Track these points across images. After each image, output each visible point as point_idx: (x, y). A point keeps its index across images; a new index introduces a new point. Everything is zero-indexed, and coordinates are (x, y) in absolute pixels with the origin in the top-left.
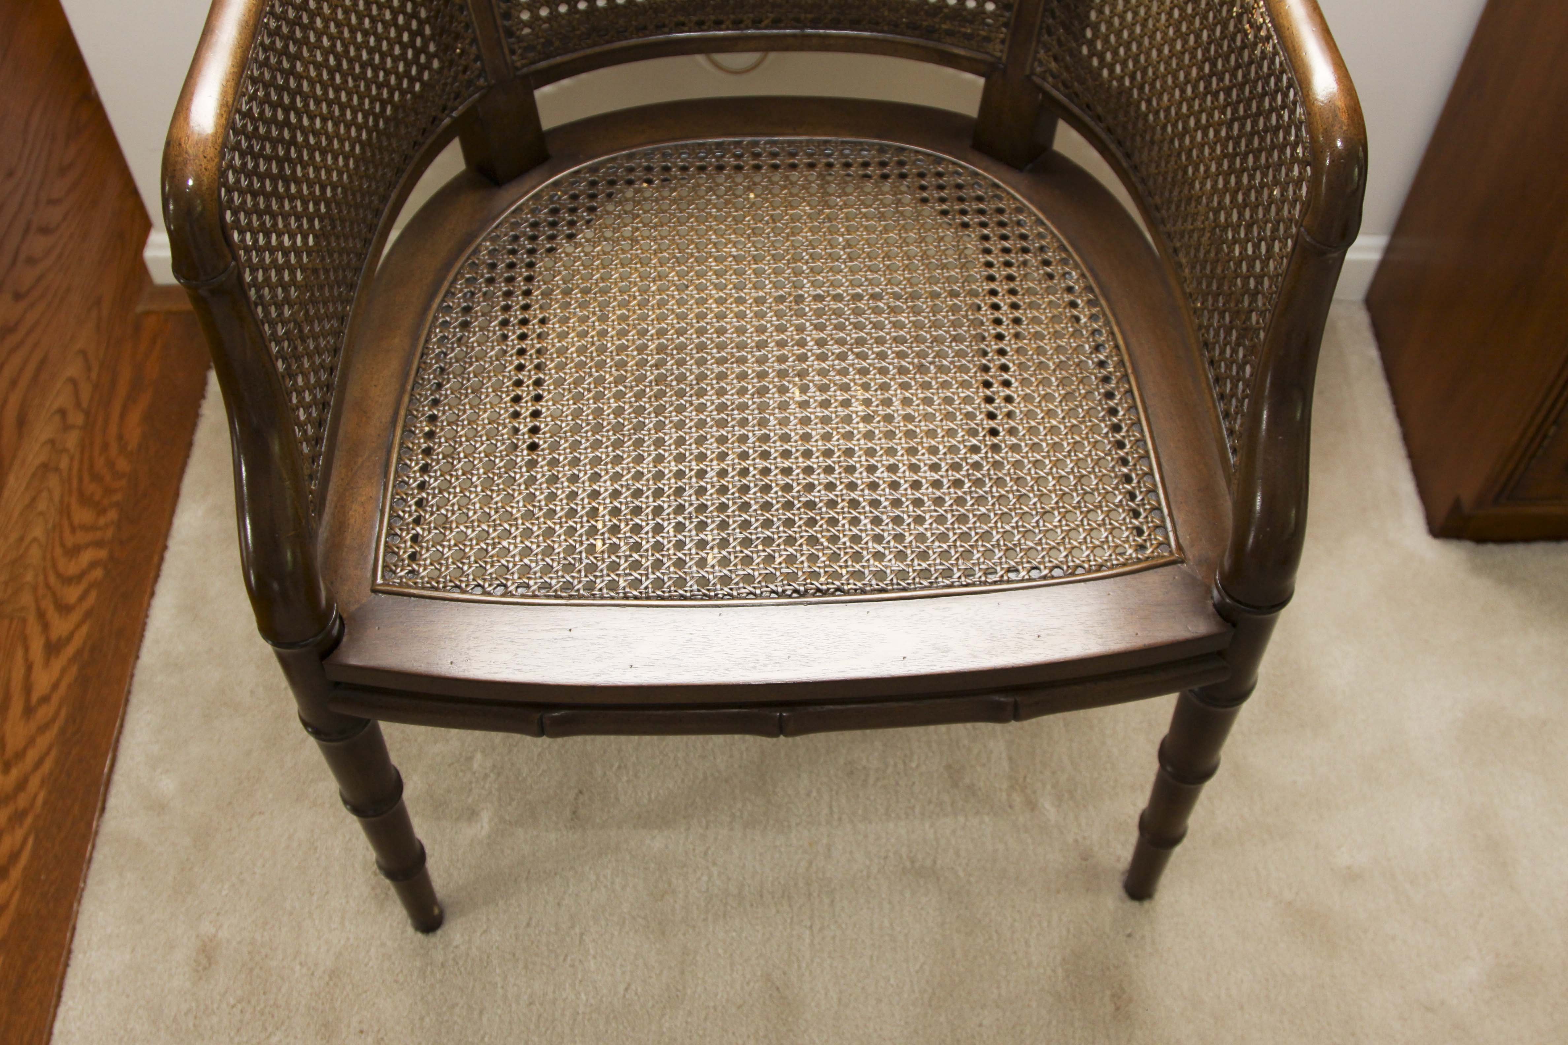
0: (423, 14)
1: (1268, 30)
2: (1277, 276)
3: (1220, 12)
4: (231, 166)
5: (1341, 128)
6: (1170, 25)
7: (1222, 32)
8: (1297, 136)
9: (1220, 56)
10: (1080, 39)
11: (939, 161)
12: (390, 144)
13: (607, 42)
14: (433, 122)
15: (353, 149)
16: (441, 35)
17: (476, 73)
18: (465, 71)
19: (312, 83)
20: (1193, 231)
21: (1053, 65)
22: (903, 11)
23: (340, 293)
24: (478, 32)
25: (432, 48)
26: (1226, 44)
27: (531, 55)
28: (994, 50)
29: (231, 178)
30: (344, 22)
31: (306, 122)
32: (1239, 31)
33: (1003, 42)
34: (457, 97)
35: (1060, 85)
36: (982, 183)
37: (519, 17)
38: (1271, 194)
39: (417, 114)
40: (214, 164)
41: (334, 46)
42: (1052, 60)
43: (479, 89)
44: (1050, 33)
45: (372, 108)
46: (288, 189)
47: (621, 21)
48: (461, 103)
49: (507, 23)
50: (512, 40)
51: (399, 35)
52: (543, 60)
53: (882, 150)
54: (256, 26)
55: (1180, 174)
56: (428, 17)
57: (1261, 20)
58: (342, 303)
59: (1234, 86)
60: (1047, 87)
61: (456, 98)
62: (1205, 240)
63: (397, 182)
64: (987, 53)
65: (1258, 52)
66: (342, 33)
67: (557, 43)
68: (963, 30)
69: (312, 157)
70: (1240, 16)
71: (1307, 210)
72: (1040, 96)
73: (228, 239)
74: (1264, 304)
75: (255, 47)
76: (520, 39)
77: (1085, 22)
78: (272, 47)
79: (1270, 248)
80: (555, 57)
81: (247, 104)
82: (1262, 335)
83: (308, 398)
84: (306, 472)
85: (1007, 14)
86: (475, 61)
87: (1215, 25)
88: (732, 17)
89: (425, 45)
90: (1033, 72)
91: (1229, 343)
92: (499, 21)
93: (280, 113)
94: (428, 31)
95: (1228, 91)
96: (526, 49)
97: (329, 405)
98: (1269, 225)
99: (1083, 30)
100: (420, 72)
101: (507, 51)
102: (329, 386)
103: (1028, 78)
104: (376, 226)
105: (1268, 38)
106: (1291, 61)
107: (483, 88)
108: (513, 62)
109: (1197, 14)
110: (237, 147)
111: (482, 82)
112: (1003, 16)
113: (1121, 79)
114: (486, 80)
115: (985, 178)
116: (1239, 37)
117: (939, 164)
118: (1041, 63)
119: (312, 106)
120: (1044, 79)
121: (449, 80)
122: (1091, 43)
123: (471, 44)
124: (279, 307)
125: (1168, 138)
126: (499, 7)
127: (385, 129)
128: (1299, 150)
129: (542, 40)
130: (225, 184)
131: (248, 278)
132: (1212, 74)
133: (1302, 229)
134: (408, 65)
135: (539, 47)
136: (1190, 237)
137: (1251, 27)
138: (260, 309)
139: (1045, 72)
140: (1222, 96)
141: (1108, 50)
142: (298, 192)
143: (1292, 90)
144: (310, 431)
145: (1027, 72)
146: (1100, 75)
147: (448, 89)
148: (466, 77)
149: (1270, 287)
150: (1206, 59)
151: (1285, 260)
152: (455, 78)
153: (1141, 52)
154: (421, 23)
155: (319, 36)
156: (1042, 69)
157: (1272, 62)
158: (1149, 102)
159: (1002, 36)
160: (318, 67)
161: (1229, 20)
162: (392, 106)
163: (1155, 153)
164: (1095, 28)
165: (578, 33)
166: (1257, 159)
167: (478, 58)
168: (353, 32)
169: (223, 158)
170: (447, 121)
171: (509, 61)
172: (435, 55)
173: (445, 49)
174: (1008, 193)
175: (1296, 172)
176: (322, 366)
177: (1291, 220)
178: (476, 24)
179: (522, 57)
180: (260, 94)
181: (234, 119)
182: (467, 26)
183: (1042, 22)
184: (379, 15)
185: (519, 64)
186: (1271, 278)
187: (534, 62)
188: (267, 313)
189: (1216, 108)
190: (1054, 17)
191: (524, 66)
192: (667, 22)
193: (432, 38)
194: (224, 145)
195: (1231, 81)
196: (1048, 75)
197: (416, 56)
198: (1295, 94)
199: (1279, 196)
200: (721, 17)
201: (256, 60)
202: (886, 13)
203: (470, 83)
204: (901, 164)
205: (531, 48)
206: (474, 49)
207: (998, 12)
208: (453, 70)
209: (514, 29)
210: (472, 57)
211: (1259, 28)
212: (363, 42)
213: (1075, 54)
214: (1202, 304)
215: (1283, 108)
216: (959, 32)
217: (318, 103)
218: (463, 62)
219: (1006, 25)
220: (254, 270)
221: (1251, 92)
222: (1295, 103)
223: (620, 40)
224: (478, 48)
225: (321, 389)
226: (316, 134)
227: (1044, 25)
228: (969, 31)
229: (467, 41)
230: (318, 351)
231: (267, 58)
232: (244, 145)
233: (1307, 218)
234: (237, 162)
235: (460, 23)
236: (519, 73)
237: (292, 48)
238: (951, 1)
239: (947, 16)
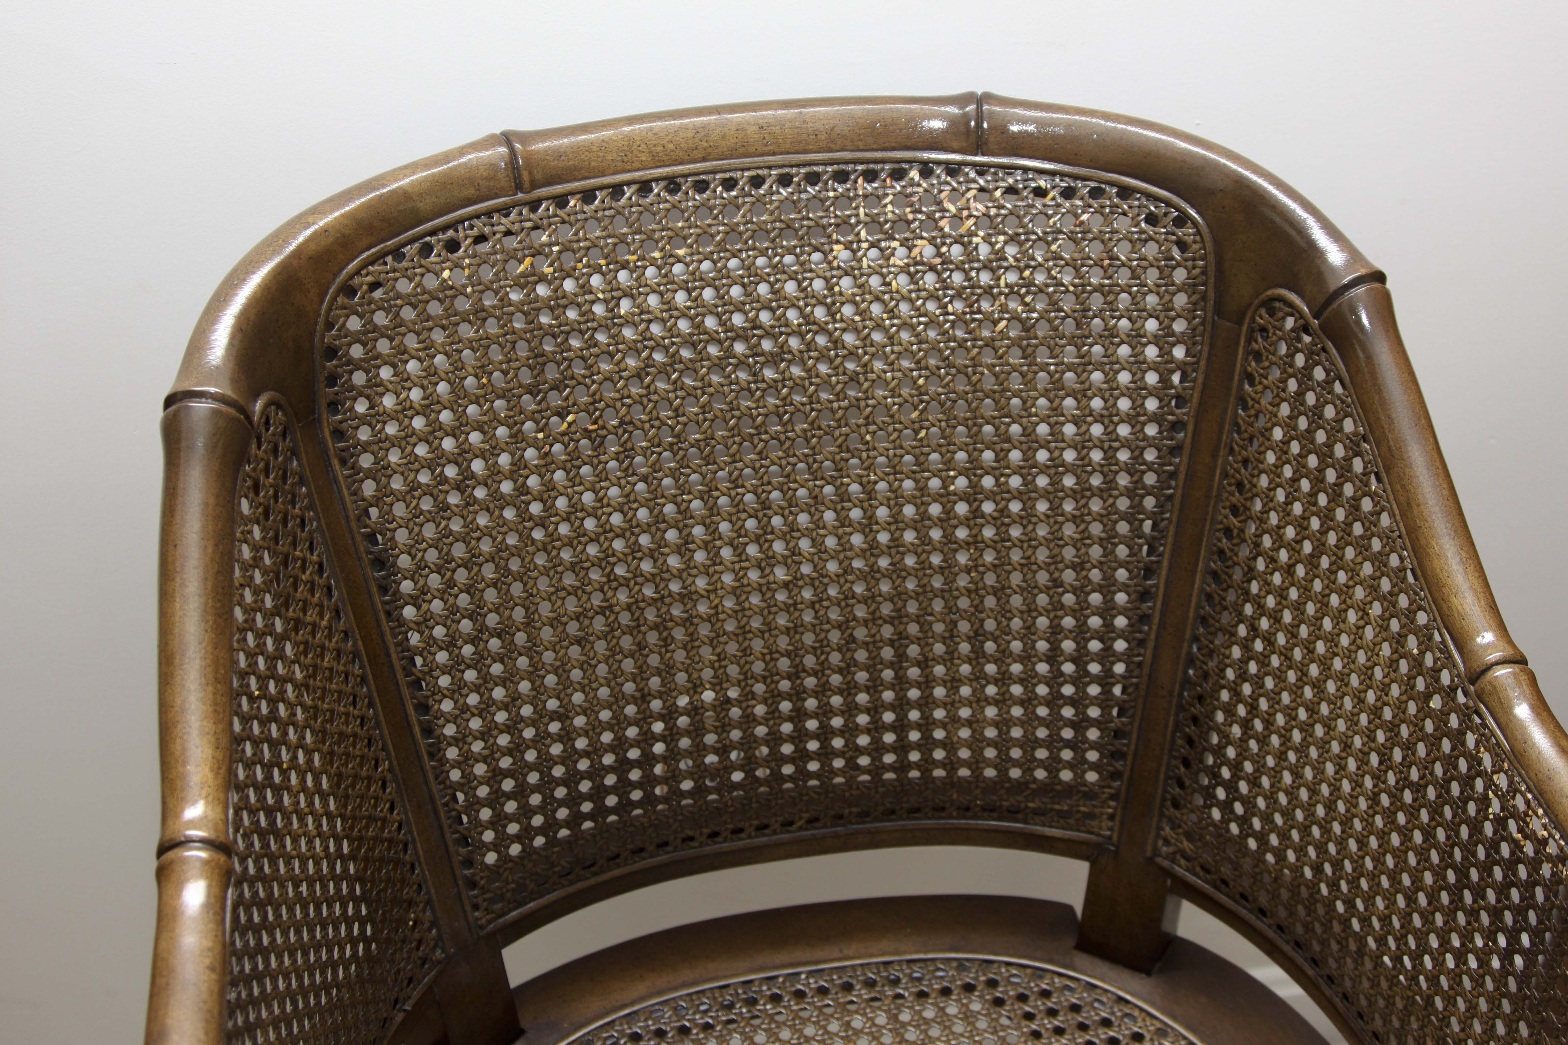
1: (1558, 846)
7: (1473, 836)
9: (1473, 865)
11: (1040, 973)
13: (595, 874)
16: (391, 911)
17: (432, 943)
18: (419, 947)
21: (1186, 845)
22: (978, 792)
24: (433, 892)
26: (1481, 851)
27: (498, 906)
28: (1101, 828)
32: (1504, 840)
33: (1112, 817)
34: (410, 983)
35: (1198, 869)
36: (1104, 999)
37: (482, 862)
42: (1182, 838)
43: (435, 965)
44: (1174, 806)
47: (613, 846)
48: (414, 989)
49: (468, 873)
50: (476, 892)
52: (515, 909)
53: (961, 966)
57: (1546, 833)
59: (1506, 907)
60: (1179, 871)
61: (408, 986)
64: (1092, 833)
65: (1543, 872)
67: (532, 886)
68: (1057, 807)
70: (1502, 820)
72: (1169, 881)
76: (485, 890)
80: (526, 904)
85: (1115, 785)
86: (430, 931)
90: (1156, 852)
92: (459, 872)
95: (1495, 911)
96: (492, 900)
101: (468, 908)
103: (1151, 860)
107: (440, 962)
108: (476, 920)
111: (438, 955)
112: (1109, 787)
114: (444, 951)
115: (1106, 991)
116: (1505, 847)
117: (1041, 977)
118: (1167, 842)
120: (1173, 861)
121: (401, 963)
123: (425, 910)
126: (458, 855)
129: (512, 886)
135: (509, 895)
137: (1526, 838)
139: (1175, 853)
140: (1484, 916)
145: (1149, 853)
147: (400, 977)
148: (420, 954)
150: (1447, 866)
152: (407, 958)
156: (1171, 849)
159: (1110, 811)
161: (1482, 822)
165: (557, 869)
167: (434, 924)
170: (399, 1017)
171: (471, 919)
173: (396, 926)
174: (1142, 1010)
178: (430, 884)
179: (488, 911)
182: (420, 889)
183: (1165, 791)
185: (483, 921)
187: (502, 916)
189: (1476, 930)
191: (490, 922)
195: (1497, 900)
196: (1178, 856)
202: (955, 796)
203: (425, 960)
204: (992, 984)
205: (498, 898)
206: (428, 916)
207: (1103, 783)
208: (405, 947)
209: (477, 878)
210: (427, 927)
216: (1052, 810)
218: (416, 935)
219: (1114, 798)
223: (610, 869)
224: (434, 912)
227: (1168, 796)
228: (1066, 808)
229: (422, 906)
235: (412, 886)
236: (482, 933)
238: (1040, 774)
239: (1035, 793)
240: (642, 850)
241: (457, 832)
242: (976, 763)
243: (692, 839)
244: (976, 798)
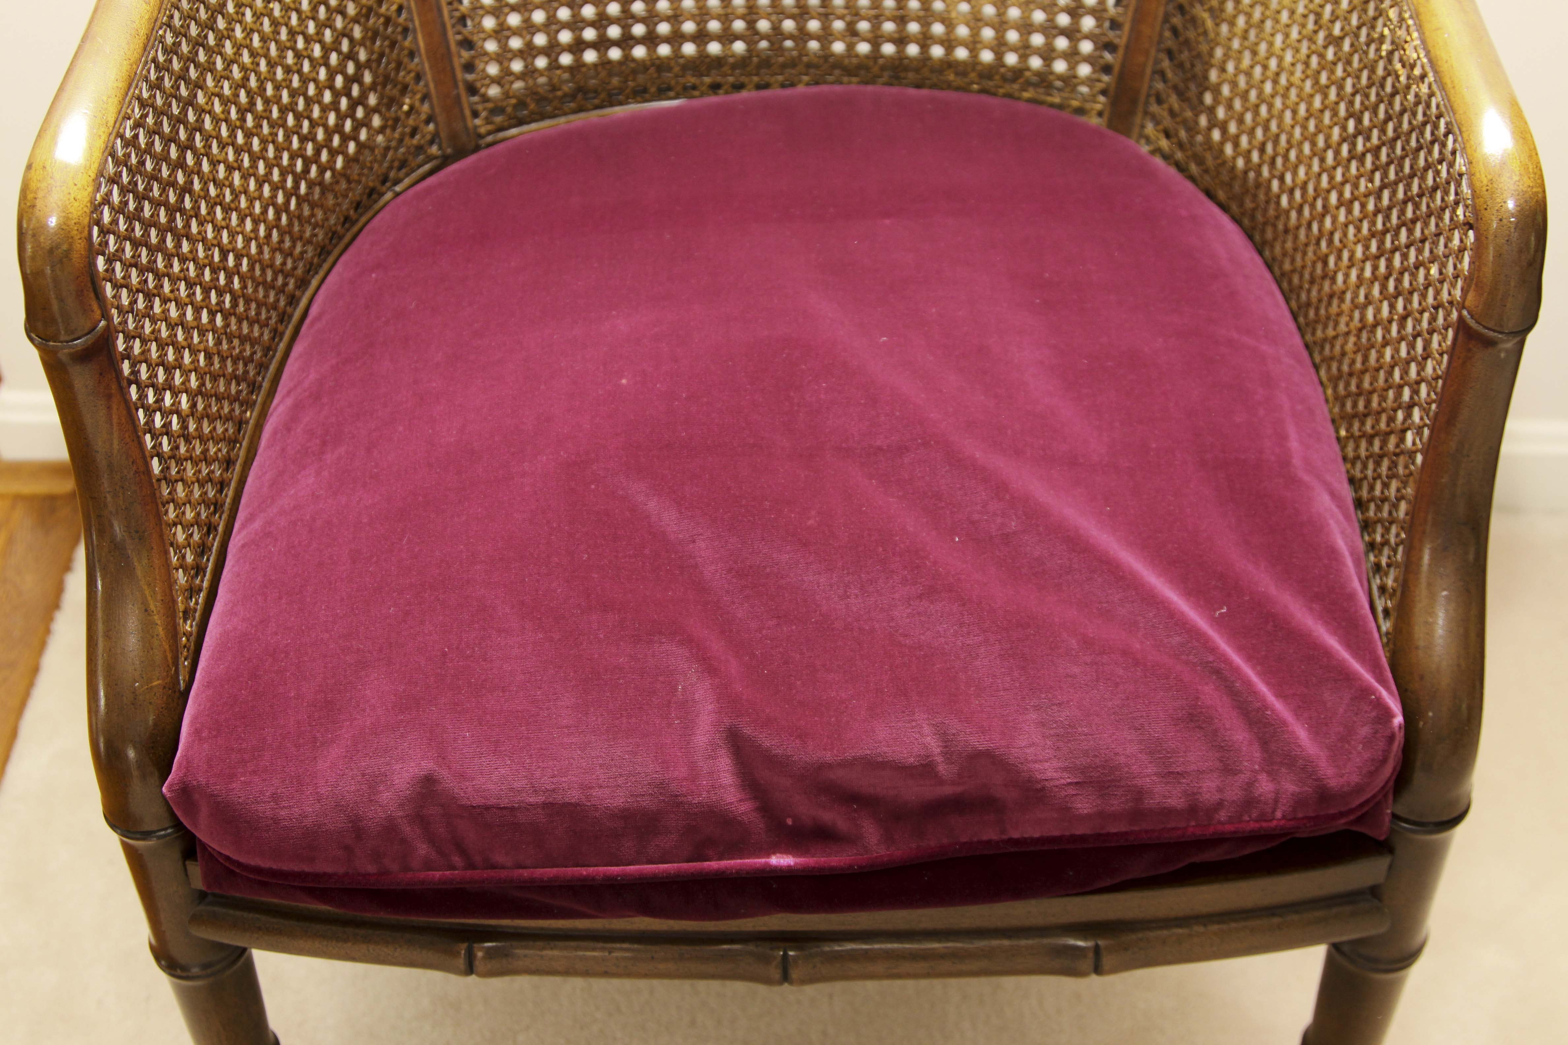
0: (363, 56)
1: (1423, 67)
2: (1436, 379)
3: (1366, 53)
4: (107, 201)
5: (1511, 178)
6: (1307, 77)
7: (1369, 78)
8: (1457, 194)
9: (1367, 109)
10: (1198, 107)
12: (313, 215)
14: (370, 195)
15: (265, 212)
16: (384, 86)
17: (428, 137)
18: (413, 134)
19: (216, 121)
20: (1335, 337)
21: (1164, 143)
22: (974, 75)
23: (239, 392)
24: (432, 86)
25: (372, 100)
26: (1373, 92)
27: (499, 119)
29: (107, 217)
30: (260, 51)
31: (206, 167)
32: (1389, 75)
33: (1100, 114)
34: (403, 164)
37: (484, 70)
38: (1427, 275)
39: (349, 181)
40: (86, 194)
41: (246, 79)
42: (1162, 135)
43: (430, 158)
44: (1159, 101)
45: (292, 165)
46: (178, 246)
47: (615, 81)
48: (407, 175)
49: (470, 77)
50: (476, 99)
51: (331, 77)
52: (514, 126)
54: (148, 39)
55: (1319, 266)
56: (368, 61)
57: (1415, 56)
58: (241, 405)
59: (1383, 144)
61: (400, 169)
62: (1350, 346)
63: (320, 266)
65: (1411, 97)
66: (258, 64)
67: (532, 106)
68: (1050, 98)
69: (211, 212)
70: (1391, 53)
71: (1469, 286)
73: (99, 295)
74: (1422, 419)
75: (146, 62)
76: (485, 99)
77: (1204, 85)
78: (166, 67)
79: (1427, 345)
80: (529, 123)
81: (132, 129)
82: (1419, 458)
83: (190, 515)
84: (181, 607)
85: (1106, 78)
86: (427, 122)
87: (1360, 70)
88: (756, 79)
89: (364, 96)
91: (1379, 476)
92: (459, 74)
93: (173, 149)
94: (368, 78)
95: (1376, 151)
96: (494, 111)
97: (216, 530)
98: (1426, 315)
99: (1200, 95)
100: (356, 129)
101: (468, 113)
102: (217, 506)
104: (291, 317)
105: (1423, 77)
106: (1449, 101)
107: (436, 158)
108: (476, 127)
109: (1339, 59)
110: (114, 180)
111: (434, 150)
112: (1099, 81)
113: (1247, 155)
114: (440, 148)
116: (1389, 81)
118: (1148, 140)
119: (215, 149)
121: (393, 144)
122: (1211, 111)
123: (423, 100)
124: (159, 392)
125: (1304, 222)
126: (460, 56)
127: (307, 194)
128: (1460, 211)
129: (513, 101)
130: (98, 223)
131: (121, 345)
132: (1358, 132)
133: (1465, 313)
134: (341, 118)
135: (509, 110)
136: (1332, 346)
137: (1404, 66)
138: (133, 389)
140: (1369, 158)
141: (1232, 118)
142: (191, 252)
143: (1451, 137)
144: (190, 558)
146: (1222, 151)
147: (390, 155)
148: (415, 142)
149: (1428, 395)
150: (1350, 115)
151: (1445, 357)
152: (401, 141)
153: (1272, 117)
154: (359, 66)
155: (229, 63)
157: (1428, 106)
158: (1282, 179)
159: (1099, 107)
160: (226, 102)
161: (1376, 61)
162: (319, 167)
163: (1289, 245)
164: (1216, 91)
165: (559, 93)
166: (1410, 232)
167: (431, 119)
168: (271, 65)
169: (98, 189)
171: (470, 125)
172: (375, 110)
173: (388, 103)
175: (1456, 242)
176: (209, 479)
177: (1451, 303)
178: (429, 76)
179: (488, 121)
180: (150, 120)
181: (114, 143)
182: (418, 77)
183: (1150, 87)
184: (306, 49)
185: (483, 130)
186: (1429, 384)
187: (501, 129)
188: (142, 396)
189: (1362, 176)
190: (1164, 79)
191: (489, 133)
192: (673, 83)
193: (373, 87)
194: (101, 174)
195: (1379, 138)
197: (353, 107)
198: (1455, 141)
199: (1437, 276)
200: (743, 79)
201: (146, 79)
202: (952, 76)
203: (420, 149)
205: (497, 110)
206: (426, 108)
207: (1095, 76)
208: (399, 130)
209: (478, 85)
210: (423, 117)
211: (1413, 67)
212: (284, 80)
213: (1192, 128)
214: (1347, 431)
215: (1440, 162)
217: (223, 146)
218: (411, 122)
219: (1104, 92)
220: (129, 337)
221: (1403, 149)
222: (1454, 153)
224: (432, 107)
225: (208, 507)
226: (218, 184)
227: (1153, 92)
228: (1057, 100)
229: (418, 96)
230: (205, 457)
231: (160, 79)
232: (125, 179)
233: (1470, 297)
234: (116, 198)
235: (409, 72)
237: (193, 73)
238: (1036, 63)
239: (1028, 84)
240: (645, 90)
241: (459, 33)
242: (974, 44)
243: (694, 87)
244: (973, 83)
